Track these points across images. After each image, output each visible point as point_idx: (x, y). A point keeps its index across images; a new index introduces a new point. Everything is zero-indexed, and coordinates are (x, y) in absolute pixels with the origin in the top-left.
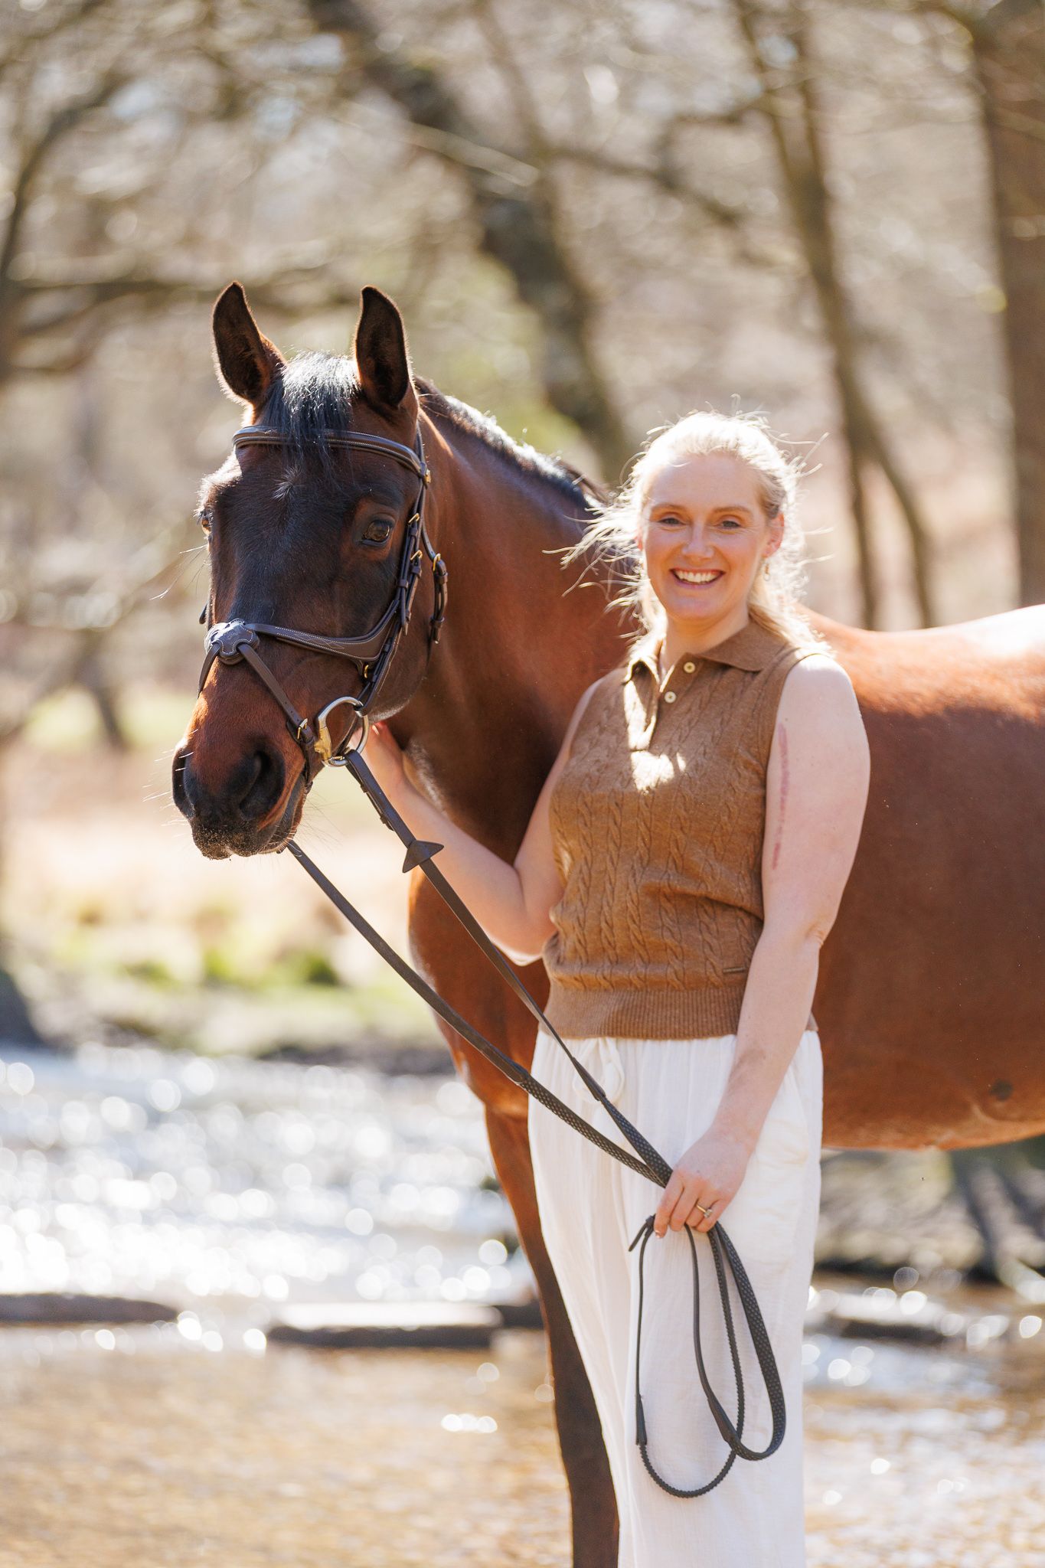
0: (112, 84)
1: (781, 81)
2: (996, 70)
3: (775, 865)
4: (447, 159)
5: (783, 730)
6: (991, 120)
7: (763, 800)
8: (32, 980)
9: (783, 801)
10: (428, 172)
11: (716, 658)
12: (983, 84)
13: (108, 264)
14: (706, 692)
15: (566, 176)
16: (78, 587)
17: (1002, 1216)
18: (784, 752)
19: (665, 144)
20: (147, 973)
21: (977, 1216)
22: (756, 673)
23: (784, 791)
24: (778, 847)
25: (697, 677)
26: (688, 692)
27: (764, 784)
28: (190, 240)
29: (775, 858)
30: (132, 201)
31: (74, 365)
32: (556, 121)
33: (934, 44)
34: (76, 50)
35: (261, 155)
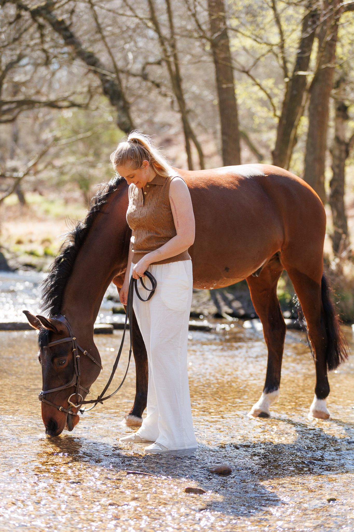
0: (20, 57)
1: (169, 54)
2: (217, 51)
3: (178, 226)
4: (95, 72)
5: (171, 197)
6: (216, 62)
7: (171, 213)
8: (7, 256)
9: (176, 212)
10: (91, 75)
11: (153, 183)
12: (214, 54)
13: (20, 97)
14: (153, 191)
15: (122, 76)
16: (15, 170)
17: (222, 303)
18: (173, 202)
19: (144, 69)
20: (32, 253)
21: (217, 303)
22: (162, 186)
23: (175, 210)
24: (178, 222)
25: (150, 187)
26: (149, 191)
27: (170, 209)
28: (38, 93)
29: (178, 225)
30: (24, 84)
31: (12, 121)
32: (120, 64)
33: (203, 45)
34: (12, 50)
35: (53, 74)
